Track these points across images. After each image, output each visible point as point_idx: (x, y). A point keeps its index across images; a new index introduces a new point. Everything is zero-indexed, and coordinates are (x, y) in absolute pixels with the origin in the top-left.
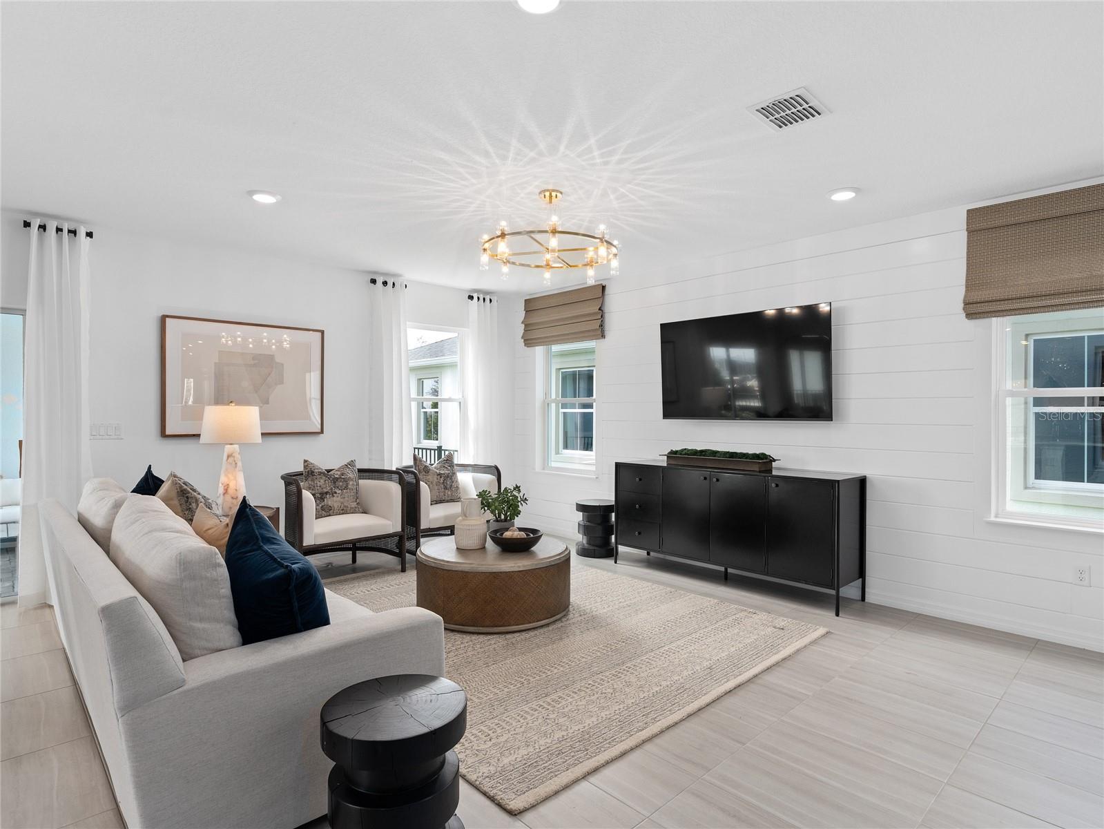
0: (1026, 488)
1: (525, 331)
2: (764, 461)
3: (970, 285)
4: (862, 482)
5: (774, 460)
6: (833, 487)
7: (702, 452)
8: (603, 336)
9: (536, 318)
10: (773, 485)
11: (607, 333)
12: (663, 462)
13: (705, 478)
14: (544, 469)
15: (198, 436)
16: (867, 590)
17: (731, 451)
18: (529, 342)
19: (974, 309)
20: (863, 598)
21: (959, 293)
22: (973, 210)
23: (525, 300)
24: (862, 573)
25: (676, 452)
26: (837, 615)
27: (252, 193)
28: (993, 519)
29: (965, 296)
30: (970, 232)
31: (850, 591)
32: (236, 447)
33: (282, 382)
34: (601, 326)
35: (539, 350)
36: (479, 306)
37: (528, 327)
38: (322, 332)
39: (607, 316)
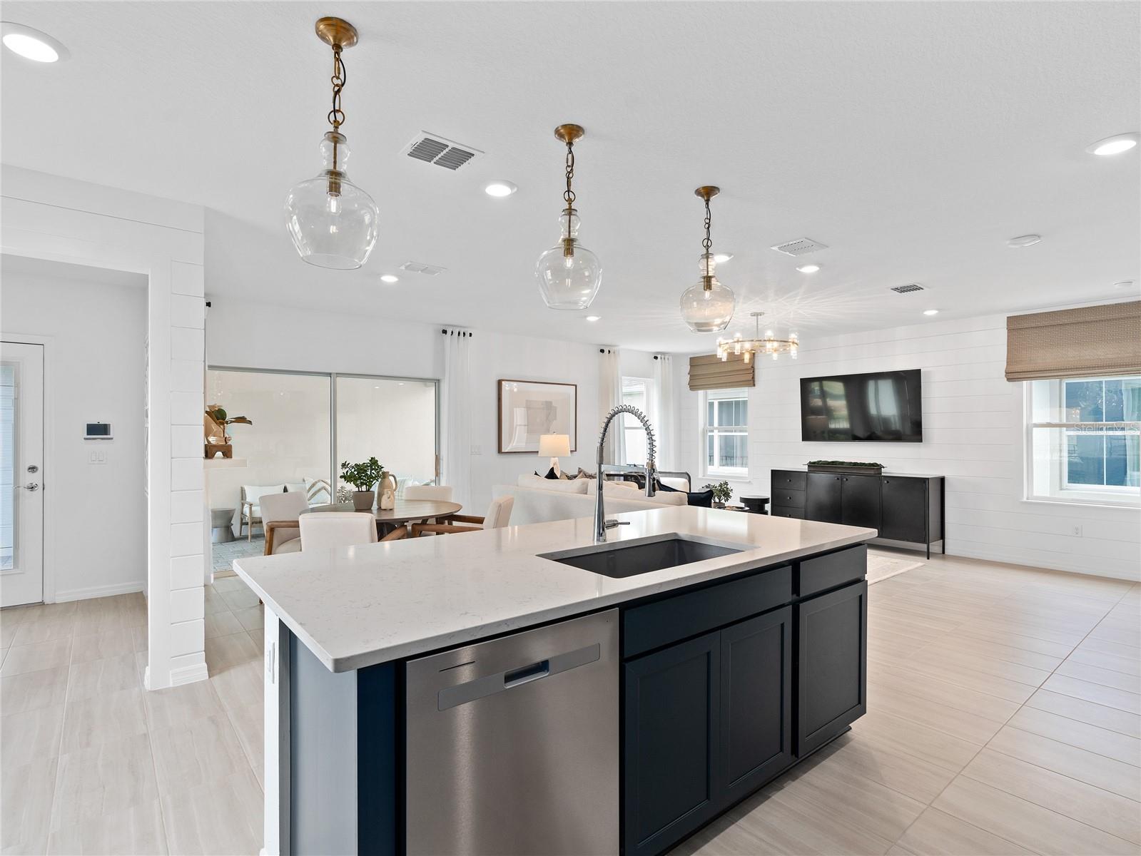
0: (1061, 489)
1: (690, 380)
2: (877, 467)
3: (1010, 361)
4: (942, 480)
5: (884, 467)
6: (925, 482)
7: (833, 463)
8: (754, 385)
9: (699, 371)
10: (886, 482)
11: (756, 383)
12: (805, 469)
13: (838, 479)
14: (704, 476)
15: (538, 452)
16: (946, 547)
17: (853, 462)
18: (693, 387)
19: (1011, 376)
20: (944, 552)
21: (1002, 366)
22: (1010, 317)
23: (691, 358)
24: (942, 537)
25: (814, 463)
26: (928, 559)
27: (586, 317)
28: (1025, 500)
29: (1007, 368)
30: (1009, 330)
31: (935, 547)
32: (556, 458)
33: (555, 419)
34: (753, 378)
35: (701, 393)
36: (661, 362)
37: (693, 377)
38: (576, 386)
39: (756, 371)
